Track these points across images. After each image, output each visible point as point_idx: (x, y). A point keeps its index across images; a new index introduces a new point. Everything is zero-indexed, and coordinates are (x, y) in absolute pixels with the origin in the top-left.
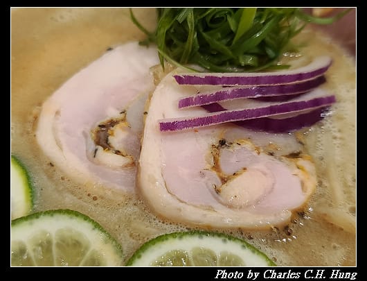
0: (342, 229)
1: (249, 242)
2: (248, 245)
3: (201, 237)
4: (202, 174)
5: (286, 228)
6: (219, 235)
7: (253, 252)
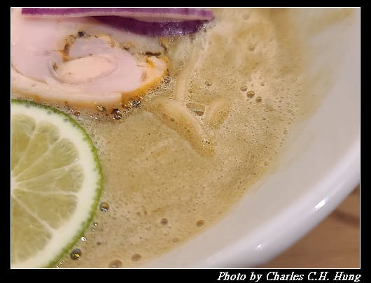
0: (173, 121)
1: (74, 117)
2: (71, 120)
3: (27, 106)
4: (47, 53)
5: (115, 111)
6: (46, 107)
7: (74, 125)
